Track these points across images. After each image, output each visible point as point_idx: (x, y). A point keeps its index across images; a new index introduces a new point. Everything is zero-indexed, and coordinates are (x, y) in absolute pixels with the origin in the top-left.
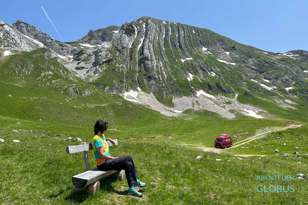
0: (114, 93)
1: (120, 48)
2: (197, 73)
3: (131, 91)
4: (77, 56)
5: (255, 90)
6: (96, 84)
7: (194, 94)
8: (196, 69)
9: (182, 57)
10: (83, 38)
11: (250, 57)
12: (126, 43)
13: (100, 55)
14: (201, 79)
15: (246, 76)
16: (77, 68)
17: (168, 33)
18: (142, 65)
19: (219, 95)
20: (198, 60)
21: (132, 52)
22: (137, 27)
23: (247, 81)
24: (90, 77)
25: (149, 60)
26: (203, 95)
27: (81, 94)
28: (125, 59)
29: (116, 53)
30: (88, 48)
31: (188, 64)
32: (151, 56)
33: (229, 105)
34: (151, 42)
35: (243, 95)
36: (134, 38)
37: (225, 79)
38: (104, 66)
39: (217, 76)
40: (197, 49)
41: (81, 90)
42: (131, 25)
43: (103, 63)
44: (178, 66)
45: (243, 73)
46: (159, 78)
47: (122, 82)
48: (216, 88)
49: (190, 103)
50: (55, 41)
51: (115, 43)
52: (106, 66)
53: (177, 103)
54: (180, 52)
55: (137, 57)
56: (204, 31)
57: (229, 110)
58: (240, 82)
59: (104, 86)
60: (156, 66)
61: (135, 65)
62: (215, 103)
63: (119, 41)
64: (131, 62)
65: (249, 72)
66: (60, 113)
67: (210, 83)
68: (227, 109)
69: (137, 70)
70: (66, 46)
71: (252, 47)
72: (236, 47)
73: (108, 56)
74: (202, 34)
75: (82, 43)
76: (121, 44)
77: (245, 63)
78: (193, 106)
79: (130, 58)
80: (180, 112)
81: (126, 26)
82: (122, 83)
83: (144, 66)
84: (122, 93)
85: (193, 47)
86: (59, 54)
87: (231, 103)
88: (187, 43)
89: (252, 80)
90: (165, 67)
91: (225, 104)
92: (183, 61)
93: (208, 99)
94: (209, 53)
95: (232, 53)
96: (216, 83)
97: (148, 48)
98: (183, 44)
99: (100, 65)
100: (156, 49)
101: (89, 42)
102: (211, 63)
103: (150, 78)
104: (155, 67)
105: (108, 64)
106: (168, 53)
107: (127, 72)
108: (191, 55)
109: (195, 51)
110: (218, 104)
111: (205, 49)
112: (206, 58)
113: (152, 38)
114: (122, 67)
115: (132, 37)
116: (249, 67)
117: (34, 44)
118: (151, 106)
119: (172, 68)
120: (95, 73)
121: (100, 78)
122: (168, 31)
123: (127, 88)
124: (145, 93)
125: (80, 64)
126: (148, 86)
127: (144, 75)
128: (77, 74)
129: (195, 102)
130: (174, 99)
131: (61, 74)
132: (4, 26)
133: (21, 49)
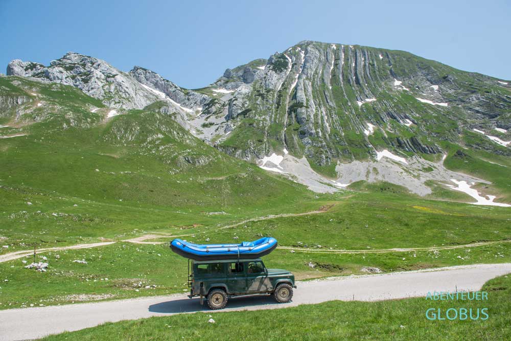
0: (248, 158)
1: (264, 92)
2: (382, 122)
3: (274, 154)
4: (207, 107)
5: (477, 146)
6: (225, 146)
7: (373, 156)
8: (380, 116)
9: (359, 98)
10: (218, 81)
11: (473, 92)
12: (273, 83)
13: (235, 105)
14: (387, 132)
15: (464, 124)
16: (204, 126)
17: (337, 63)
18: (293, 115)
19: (414, 157)
20: (385, 102)
21: (280, 96)
22: (291, 58)
23: (465, 133)
24: (218, 136)
25: (303, 106)
26: (387, 158)
27: (194, 163)
28: (269, 108)
29: (256, 100)
30: (222, 95)
31: (367, 109)
32: (308, 100)
33: (427, 174)
34: (310, 80)
35: (455, 156)
36: (286, 74)
37: (428, 130)
38: (238, 120)
39: (415, 126)
40: (386, 84)
41: (194, 158)
42: (282, 56)
43: (239, 115)
44: (351, 112)
45: (460, 119)
46: (317, 133)
47: (262, 141)
48: (411, 145)
49: (363, 171)
50: (179, 88)
51: (258, 86)
52: (242, 119)
53: (342, 171)
54: (357, 91)
55: (288, 102)
56: (397, 55)
57: (425, 182)
58: (452, 135)
59: (235, 149)
60: (314, 115)
61: (282, 116)
62: (405, 170)
63: (264, 82)
64: (277, 110)
65: (470, 117)
66: (152, 191)
67: (400, 138)
68: (423, 180)
69: (285, 123)
70: (193, 95)
71: (479, 74)
72: (450, 77)
73: (246, 105)
74: (394, 59)
75: (216, 88)
76: (266, 85)
77: (464, 101)
78: (367, 176)
79: (276, 105)
80: (345, 185)
81: (275, 58)
82: (260, 143)
83: (296, 116)
84: (259, 158)
85: (378, 81)
86: (184, 107)
87: (433, 170)
88: (369, 76)
89: (475, 130)
90: (330, 115)
91: (421, 172)
92: (360, 104)
93: (393, 164)
94: (405, 89)
95: (442, 87)
96: (410, 137)
97: (303, 88)
98: (362, 77)
99: (233, 118)
100: (318, 89)
101: (225, 85)
102: (405, 105)
103: (303, 134)
104: (312, 117)
105: (245, 117)
106: (337, 94)
107: (270, 127)
108: (374, 94)
109: (380, 86)
110: (410, 173)
111: (397, 83)
112: (398, 97)
113: (311, 72)
114: (264, 119)
115: (283, 74)
116: (470, 109)
117: (154, 95)
118: (298, 176)
119: (341, 116)
120: (225, 131)
121: (232, 137)
122: (339, 59)
123: (268, 150)
124: (294, 158)
125: (209, 119)
126: (299, 145)
127: (294, 130)
128: (203, 133)
129: (371, 169)
130: (339, 165)
131: (174, 137)
132: (116, 77)
133: (135, 104)
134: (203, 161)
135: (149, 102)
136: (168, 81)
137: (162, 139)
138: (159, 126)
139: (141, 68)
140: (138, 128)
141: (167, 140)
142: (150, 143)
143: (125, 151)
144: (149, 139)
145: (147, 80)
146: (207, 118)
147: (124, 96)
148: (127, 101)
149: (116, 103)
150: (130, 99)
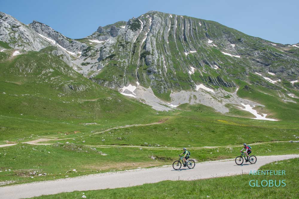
0: (113, 87)
1: (124, 43)
2: (200, 66)
3: (130, 85)
4: (85, 52)
5: (257, 83)
6: (97, 79)
7: (193, 88)
8: (199, 62)
9: (186, 50)
10: (93, 35)
11: (256, 50)
12: (131, 38)
13: (104, 51)
14: (203, 73)
15: (249, 69)
16: (83, 64)
17: (173, 27)
18: (143, 59)
19: (219, 89)
20: (202, 53)
21: (135, 47)
22: (143, 22)
23: (250, 75)
24: (93, 72)
25: (150, 54)
26: (202, 89)
27: (75, 90)
28: (127, 54)
29: (119, 48)
30: (96, 44)
31: (191, 58)
32: (153, 50)
33: (227, 100)
34: (155, 37)
35: (244, 89)
36: (139, 32)
37: (228, 72)
38: (107, 61)
39: (220, 69)
40: (203, 42)
41: (75, 86)
42: (137, 20)
43: (107, 58)
44: (181, 59)
45: (247, 66)
46: (159, 72)
47: (122, 76)
48: (217, 81)
49: (187, 97)
50: (66, 38)
51: (120, 39)
52: (109, 61)
53: (174, 97)
54: (184, 45)
55: (140, 51)
56: (210, 24)
57: (225, 105)
58: (243, 76)
59: (104, 81)
60: (157, 60)
61: (136, 60)
62: (213, 97)
63: (124, 37)
64: (133, 56)
65: (254, 65)
66: (45, 108)
67: (211, 77)
68: (224, 103)
69: (138, 65)
70: (76, 43)
71: (260, 39)
72: (242, 39)
73: (112, 52)
74: (208, 26)
75: (91, 39)
76: (126, 39)
77: (250, 55)
78: (190, 100)
79: (132, 53)
80: (175, 106)
81: (132, 21)
82: (121, 77)
83: (145, 60)
84: (120, 87)
85: (198, 39)
86: (69, 51)
87: (230, 98)
88: (192, 36)
89: (256, 73)
90: (167, 60)
91: (223, 99)
92: (186, 54)
93: (206, 93)
94: (214, 45)
95: (237, 45)
96: (217, 76)
97: (150, 42)
98: (188, 37)
99: (103, 60)
100: (160, 43)
101: (98, 37)
102: (214, 56)
103: (149, 72)
104: (156, 61)
105: (111, 60)
106: (172, 47)
107: (128, 67)
108: (195, 47)
109: (199, 43)
110: (216, 99)
111: (210, 42)
112: (210, 51)
113: (156, 32)
114: (124, 62)
115: (137, 32)
116: (254, 60)
117: (47, 42)
118: (146, 100)
119: (174, 61)
120: (98, 69)
121: (102, 73)
122: (174, 24)
123: (126, 82)
124: (144, 88)
125: (86, 60)
126: (147, 80)
127: (144, 69)
128: (82, 69)
129: (192, 96)
130: (172, 93)
131: (61, 71)
132: (19, 27)
133: (33, 47)
134: (82, 88)
135: (44, 47)
136: (57, 32)
137: (53, 72)
138: (50, 63)
139: (38, 22)
140: (36, 64)
141: (56, 73)
142: (44, 75)
143: (25, 80)
144: (44, 72)
145: (43, 31)
146: (85, 59)
147: (25, 41)
148: (28, 45)
149: (19, 46)
150: (29, 44)
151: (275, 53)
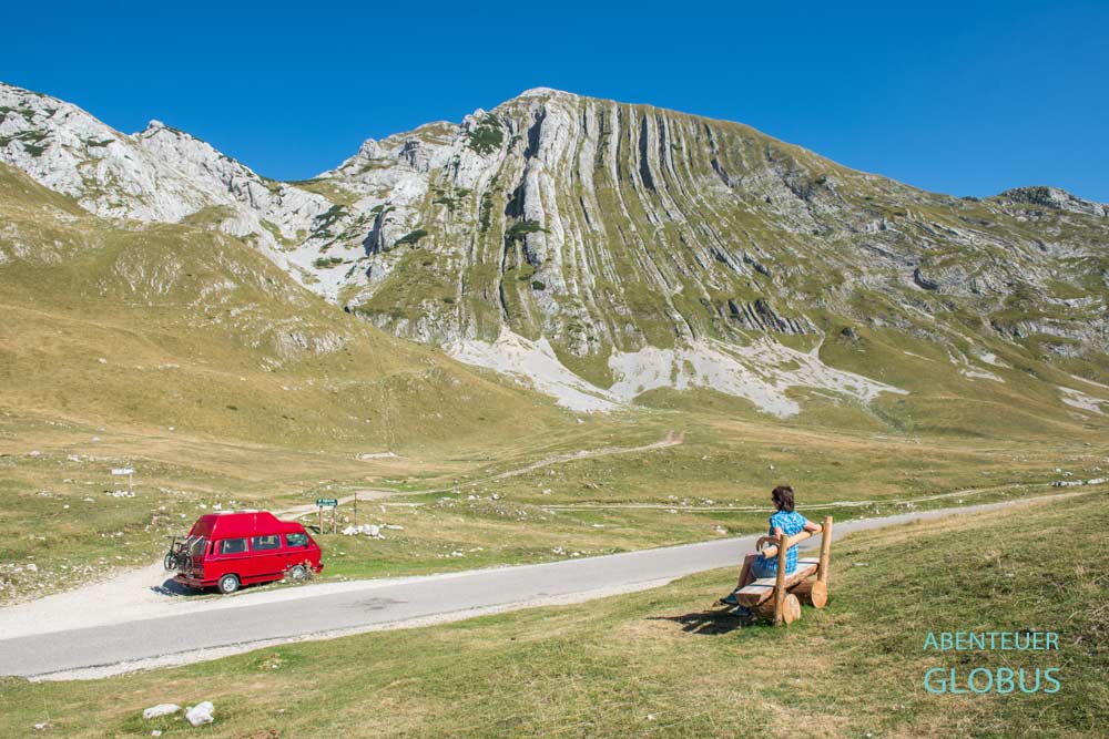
0: (423, 339)
1: (453, 195)
2: (698, 267)
4: (324, 222)
6: (370, 311)
7: (683, 337)
8: (695, 255)
9: (652, 216)
10: (345, 166)
11: (873, 214)
12: (473, 177)
13: (389, 220)
14: (710, 290)
15: (855, 276)
16: (320, 264)
17: (606, 140)
18: (518, 245)
19: (763, 339)
20: (705, 227)
21: (488, 206)
22: (509, 125)
23: (858, 294)
24: (354, 289)
25: (539, 229)
26: (710, 342)
27: (312, 348)
28: (464, 230)
29: (437, 212)
30: (358, 197)
31: (669, 240)
33: (789, 374)
34: (552, 174)
35: (841, 338)
36: (498, 158)
37: (788, 287)
38: (398, 253)
39: (764, 278)
40: (705, 189)
41: (311, 337)
42: (491, 119)
43: (398, 243)
44: (637, 246)
45: (849, 266)
46: (570, 287)
48: (756, 315)
49: (664, 367)
50: (258, 178)
51: (439, 181)
52: (406, 253)
53: (622, 367)
54: (647, 201)
55: (504, 219)
57: (787, 391)
58: (835, 298)
59: (395, 317)
60: (562, 249)
61: (494, 249)
62: (746, 366)
63: (452, 173)
64: (483, 237)
65: (868, 262)
66: (234, 408)
67: (735, 302)
68: (782, 386)
69: (501, 264)
70: (291, 193)
72: (829, 180)
73: (414, 222)
74: (721, 139)
75: (341, 181)
76: (457, 181)
77: (855, 232)
78: (673, 378)
79: (481, 225)
80: (629, 397)
81: (474, 122)
82: (448, 305)
83: (525, 248)
84: (447, 339)
85: (689, 181)
87: (799, 367)
88: (671, 169)
90: (593, 249)
91: (777, 371)
93: (723, 355)
95: (814, 201)
96: (755, 300)
97: (538, 191)
98: (657, 172)
99: (387, 250)
100: (567, 192)
101: (361, 175)
102: (744, 236)
103: (540, 288)
104: (558, 251)
105: (413, 248)
106: (606, 203)
107: (470, 271)
108: (683, 209)
109: (694, 194)
110: (756, 372)
112: (731, 218)
113: (554, 158)
114: (456, 255)
115: (493, 157)
116: (867, 247)
118: (533, 377)
119: (617, 253)
120: (370, 278)
121: (385, 292)
122: (608, 133)
123: (466, 322)
124: (522, 338)
125: (329, 250)
126: (534, 313)
127: (522, 279)
128: (317, 281)
129: (680, 365)
130: (616, 355)
131: (259, 288)
132: (110, 145)
133: (156, 211)
134: (331, 343)
135: (190, 210)
136: (230, 161)
137: (234, 292)
138: (224, 261)
139: (166, 128)
140: (178, 266)
141: (246, 294)
142: (208, 300)
144: (205, 292)
146: (326, 247)
147: (129, 190)
148: (139, 203)
149: (111, 206)
150: (144, 198)
151: (935, 225)
